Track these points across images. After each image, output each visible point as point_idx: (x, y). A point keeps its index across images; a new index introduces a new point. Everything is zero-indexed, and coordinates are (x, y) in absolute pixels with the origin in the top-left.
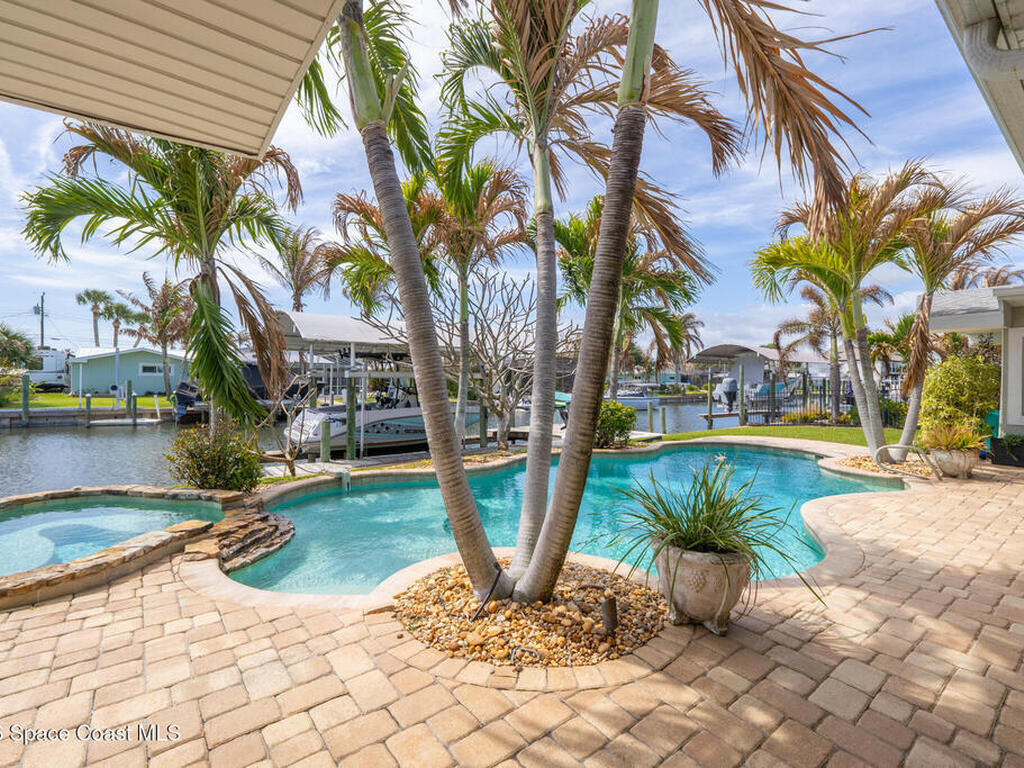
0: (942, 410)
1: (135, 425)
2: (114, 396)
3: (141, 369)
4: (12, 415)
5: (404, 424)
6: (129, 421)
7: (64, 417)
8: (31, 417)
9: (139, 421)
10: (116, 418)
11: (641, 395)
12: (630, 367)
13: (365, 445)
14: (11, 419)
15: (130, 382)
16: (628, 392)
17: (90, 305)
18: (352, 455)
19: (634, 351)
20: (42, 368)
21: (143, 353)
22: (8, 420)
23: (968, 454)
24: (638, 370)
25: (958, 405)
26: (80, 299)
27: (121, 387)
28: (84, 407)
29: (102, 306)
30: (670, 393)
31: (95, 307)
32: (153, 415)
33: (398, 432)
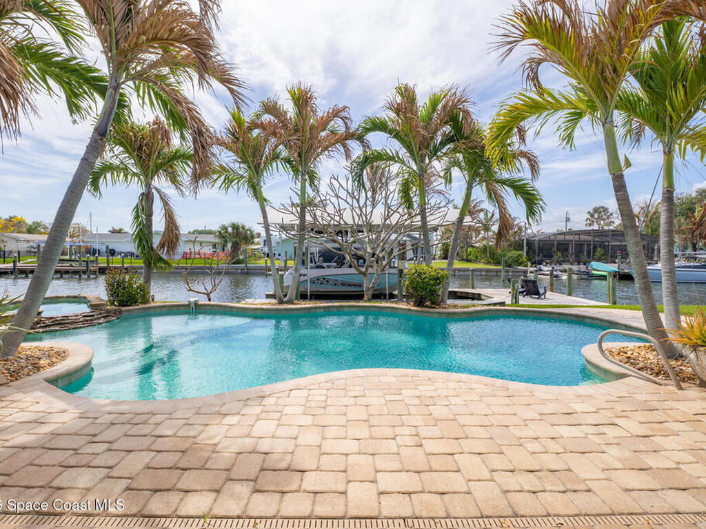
2: (279, 259)
5: (340, 279)
7: (261, 269)
8: (248, 269)
13: (311, 292)
15: (286, 252)
27: (282, 255)
28: (264, 265)
33: (335, 284)
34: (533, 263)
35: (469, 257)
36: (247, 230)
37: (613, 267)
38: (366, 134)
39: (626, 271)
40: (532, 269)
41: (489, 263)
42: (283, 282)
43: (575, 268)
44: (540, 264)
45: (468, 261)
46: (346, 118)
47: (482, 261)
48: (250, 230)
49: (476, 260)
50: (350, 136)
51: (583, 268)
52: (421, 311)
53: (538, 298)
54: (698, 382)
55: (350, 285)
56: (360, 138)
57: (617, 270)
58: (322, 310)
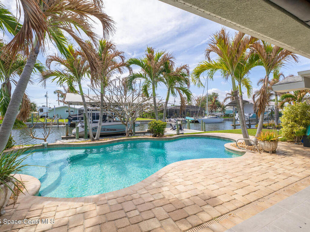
0: (289, 123)
1: (58, 127)
3: (65, 111)
4: (30, 124)
5: (107, 128)
6: (57, 126)
9: (59, 126)
10: (55, 125)
11: (217, 118)
12: (215, 108)
14: (29, 125)
16: (212, 117)
17: (57, 94)
18: (86, 137)
19: (218, 103)
20: (43, 112)
21: (66, 107)
22: (28, 126)
23: (271, 143)
24: (220, 109)
25: (295, 121)
26: (55, 93)
29: (60, 95)
30: (231, 117)
31: (58, 95)
32: (64, 124)
33: (104, 130)
34: (167, 118)
35: (143, 116)
36: (32, 103)
37: (193, 119)
38: (130, 65)
39: (197, 120)
40: (167, 120)
41: (152, 118)
42: (78, 130)
43: (181, 119)
44: (170, 118)
45: (143, 117)
46: (123, 57)
47: (149, 117)
48: (33, 104)
49: (146, 117)
50: (124, 65)
51: (183, 119)
52: (159, 139)
53: (182, 131)
54: (263, 151)
55: (111, 130)
56: (128, 66)
57: (194, 119)
58: (116, 142)
